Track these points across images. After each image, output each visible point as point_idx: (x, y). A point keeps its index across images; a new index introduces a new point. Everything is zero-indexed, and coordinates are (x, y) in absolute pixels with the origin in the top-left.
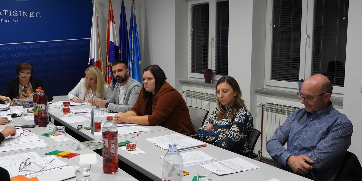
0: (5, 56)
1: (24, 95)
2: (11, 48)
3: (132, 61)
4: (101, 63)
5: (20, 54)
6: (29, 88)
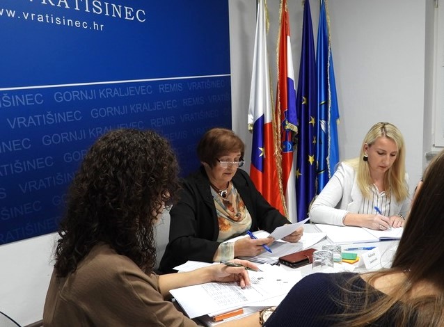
0: (78, 115)
1: (230, 218)
2: (89, 95)
3: (326, 119)
4: (273, 126)
5: (110, 110)
6: (232, 196)
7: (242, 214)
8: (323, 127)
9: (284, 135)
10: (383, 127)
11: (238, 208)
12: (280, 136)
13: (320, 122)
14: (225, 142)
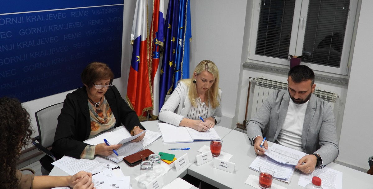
0: (9, 34)
1: (99, 122)
2: (19, 20)
3: (183, 38)
4: (147, 41)
5: (33, 30)
6: (103, 105)
7: (108, 118)
8: (180, 43)
9: (154, 48)
10: (207, 64)
11: (106, 114)
12: (152, 47)
13: (179, 40)
14: (99, 72)
